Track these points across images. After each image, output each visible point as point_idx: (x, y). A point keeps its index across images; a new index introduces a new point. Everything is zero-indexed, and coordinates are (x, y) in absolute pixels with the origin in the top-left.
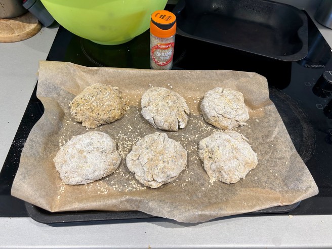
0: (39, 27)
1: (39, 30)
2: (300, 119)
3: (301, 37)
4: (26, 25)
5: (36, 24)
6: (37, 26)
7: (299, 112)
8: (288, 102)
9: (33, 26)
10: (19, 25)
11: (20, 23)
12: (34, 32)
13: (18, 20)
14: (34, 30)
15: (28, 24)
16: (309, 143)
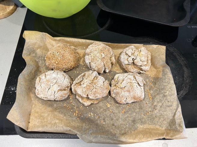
0: (15, 7)
1: (15, 10)
2: (182, 65)
3: (185, 7)
4: (7, 7)
5: (13, 6)
6: (14, 7)
7: (182, 60)
8: (175, 53)
9: (11, 7)
10: (2, 7)
11: (3, 6)
12: (12, 11)
13: (2, 4)
14: (12, 10)
15: (8, 6)
16: (187, 81)
